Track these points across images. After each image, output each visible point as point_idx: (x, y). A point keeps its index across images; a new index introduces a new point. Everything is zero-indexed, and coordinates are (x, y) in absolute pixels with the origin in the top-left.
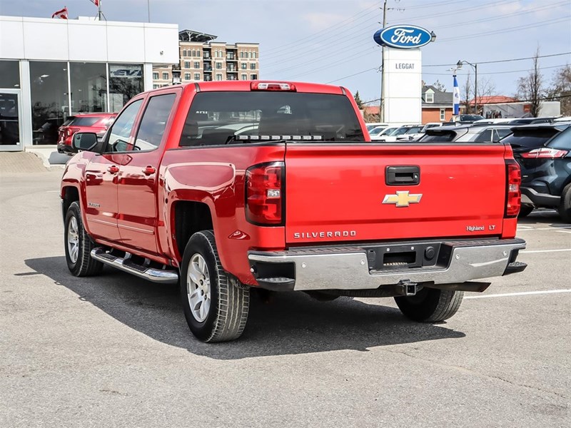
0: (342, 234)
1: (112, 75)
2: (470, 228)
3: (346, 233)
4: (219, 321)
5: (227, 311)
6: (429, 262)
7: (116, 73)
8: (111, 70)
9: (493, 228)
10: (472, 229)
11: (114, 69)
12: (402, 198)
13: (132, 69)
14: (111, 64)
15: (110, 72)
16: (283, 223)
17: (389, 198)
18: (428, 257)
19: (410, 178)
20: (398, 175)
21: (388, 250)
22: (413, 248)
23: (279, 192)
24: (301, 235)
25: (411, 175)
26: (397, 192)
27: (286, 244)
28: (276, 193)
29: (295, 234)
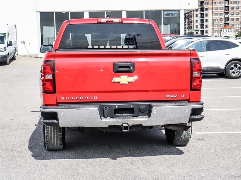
0: (89, 98)
1: (165, 16)
2: (168, 96)
3: (91, 98)
4: (46, 140)
5: (50, 135)
6: (143, 114)
7: (166, 15)
8: (164, 14)
9: (183, 96)
10: (169, 96)
11: (166, 13)
12: (124, 79)
13: (174, 13)
14: (164, 11)
15: (163, 15)
16: (54, 92)
17: (116, 80)
18: (142, 111)
19: (129, 68)
20: (120, 67)
21: (117, 107)
22: (132, 106)
23: (51, 76)
24: (65, 98)
25: (128, 67)
26: (121, 76)
27: (57, 102)
28: (50, 77)
29: (62, 98)
